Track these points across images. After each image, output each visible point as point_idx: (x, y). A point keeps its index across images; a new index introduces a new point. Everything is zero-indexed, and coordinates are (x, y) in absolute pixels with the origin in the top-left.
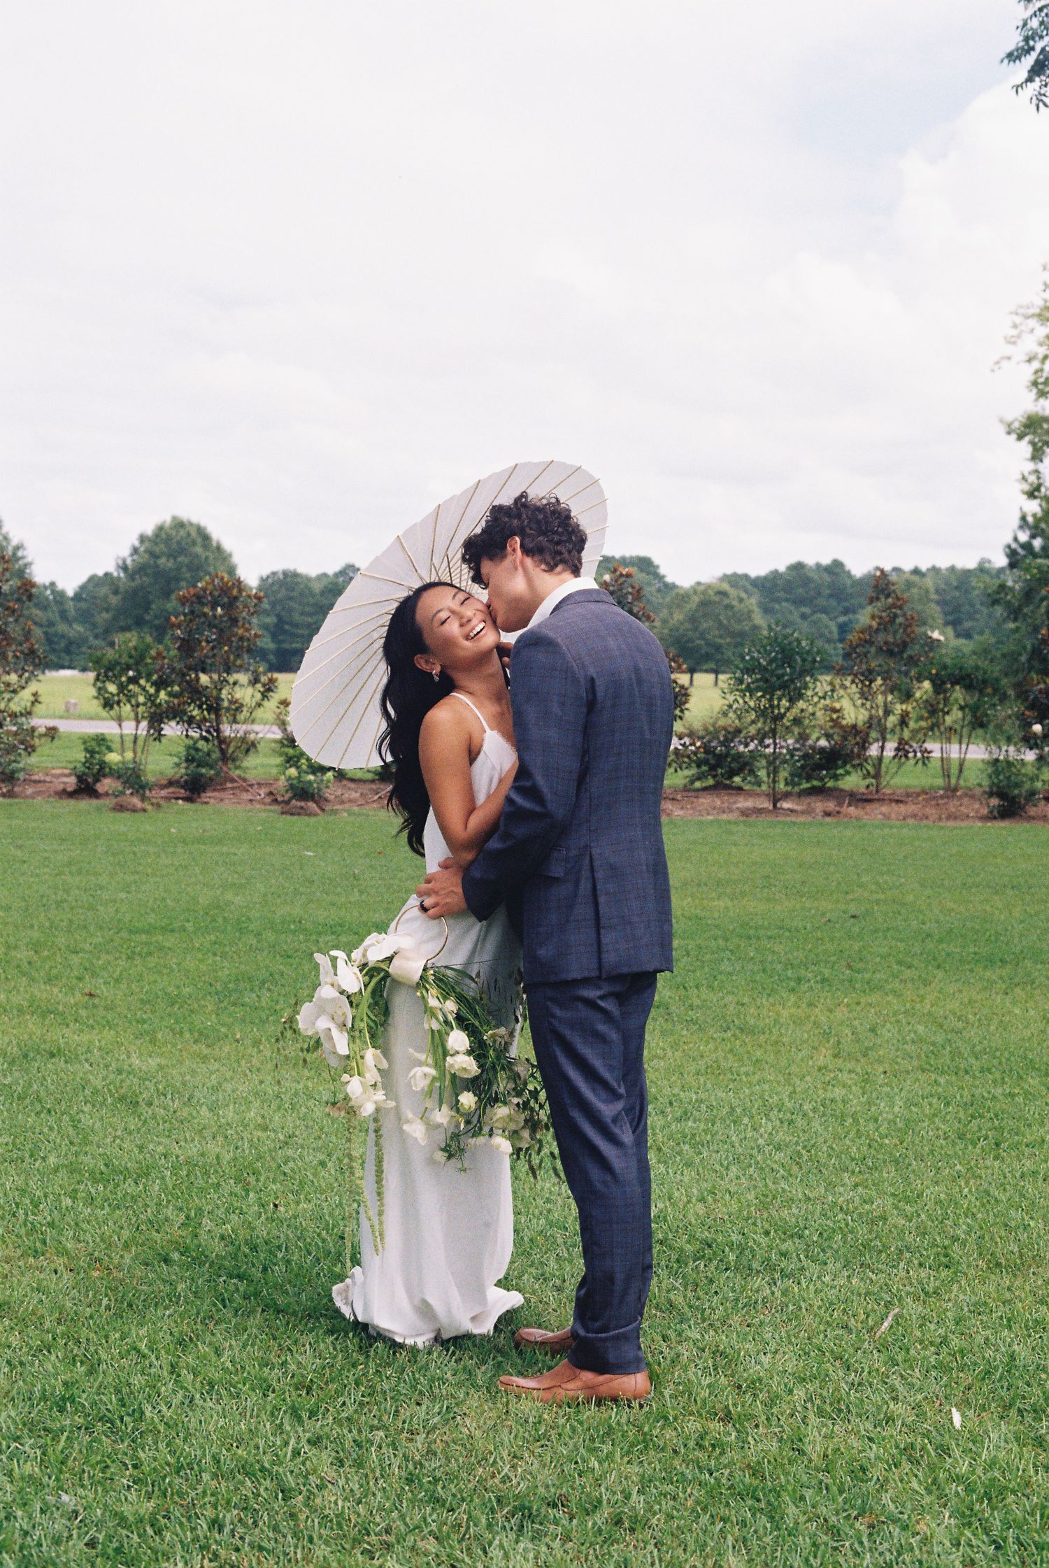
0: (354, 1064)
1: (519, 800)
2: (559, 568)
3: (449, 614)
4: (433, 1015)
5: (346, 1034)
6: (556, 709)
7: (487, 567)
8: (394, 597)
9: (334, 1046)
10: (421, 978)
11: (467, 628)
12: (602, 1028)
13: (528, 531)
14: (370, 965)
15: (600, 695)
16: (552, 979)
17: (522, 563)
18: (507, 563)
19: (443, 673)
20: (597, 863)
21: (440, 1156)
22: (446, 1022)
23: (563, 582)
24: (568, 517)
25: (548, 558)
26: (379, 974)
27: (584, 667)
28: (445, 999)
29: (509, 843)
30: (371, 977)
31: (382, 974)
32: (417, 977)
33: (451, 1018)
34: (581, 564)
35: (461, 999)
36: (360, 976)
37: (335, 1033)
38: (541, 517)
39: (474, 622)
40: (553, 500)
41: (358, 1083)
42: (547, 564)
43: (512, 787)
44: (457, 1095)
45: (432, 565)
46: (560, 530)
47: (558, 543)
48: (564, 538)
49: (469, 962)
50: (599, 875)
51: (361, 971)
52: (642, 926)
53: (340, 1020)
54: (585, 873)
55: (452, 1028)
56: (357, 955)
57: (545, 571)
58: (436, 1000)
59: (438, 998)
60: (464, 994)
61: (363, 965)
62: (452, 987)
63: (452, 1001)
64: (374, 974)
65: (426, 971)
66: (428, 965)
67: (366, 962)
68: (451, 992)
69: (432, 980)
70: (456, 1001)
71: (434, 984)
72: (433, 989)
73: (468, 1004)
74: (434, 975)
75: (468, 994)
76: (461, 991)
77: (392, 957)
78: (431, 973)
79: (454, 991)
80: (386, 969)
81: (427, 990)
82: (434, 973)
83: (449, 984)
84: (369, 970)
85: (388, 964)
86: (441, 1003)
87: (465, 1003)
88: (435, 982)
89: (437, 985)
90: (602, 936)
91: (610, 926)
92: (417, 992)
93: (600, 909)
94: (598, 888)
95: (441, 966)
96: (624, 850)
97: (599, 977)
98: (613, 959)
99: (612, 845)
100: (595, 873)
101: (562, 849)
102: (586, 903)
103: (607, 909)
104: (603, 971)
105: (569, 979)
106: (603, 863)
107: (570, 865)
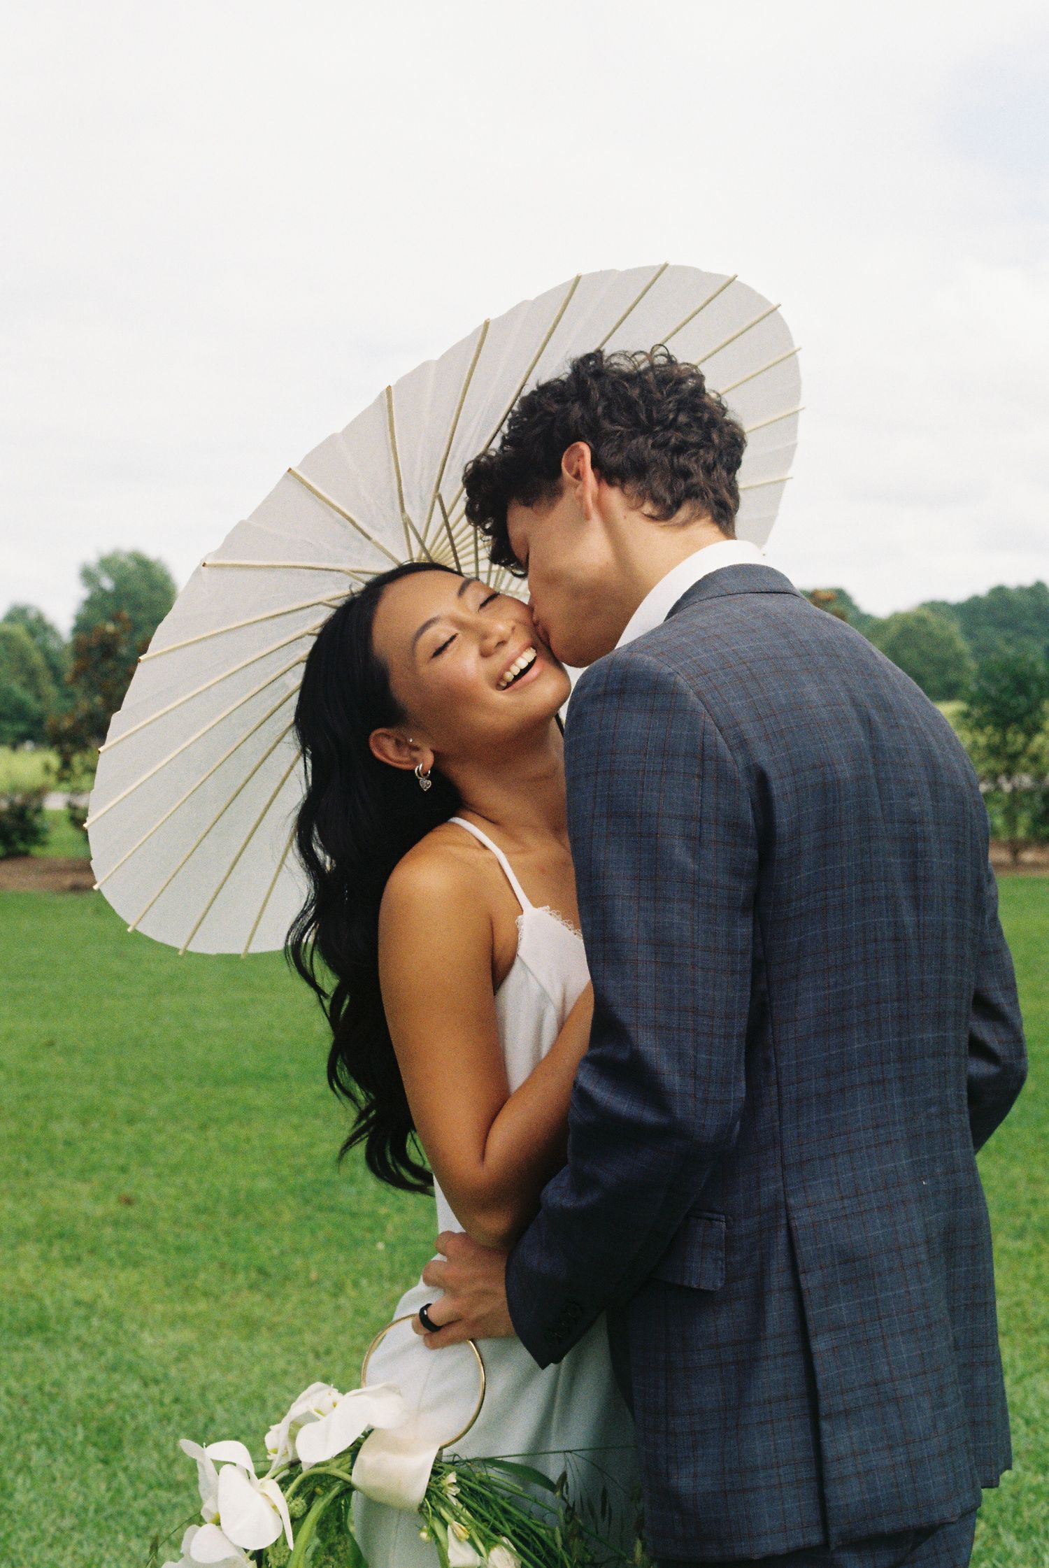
1: (602, 1093)
2: (683, 514)
3: (454, 630)
6: (680, 852)
7: (521, 522)
8: (323, 597)
10: (430, 1493)
11: (497, 662)
13: (607, 425)
15: (784, 819)
17: (599, 502)
18: (565, 505)
19: (436, 773)
20: (806, 1250)
23: (698, 546)
24: (699, 390)
25: (661, 491)
26: (328, 1489)
27: (743, 744)
28: (489, 1543)
29: (589, 1199)
31: (336, 1490)
32: (417, 1491)
34: (737, 499)
36: (282, 1501)
38: (635, 393)
39: (512, 648)
40: (662, 360)
42: (656, 500)
43: (588, 1059)
45: (407, 523)
46: (682, 418)
47: (680, 449)
48: (693, 438)
49: (538, 1445)
50: (810, 1282)
51: (284, 1487)
52: (926, 1404)
54: (778, 1279)
56: (271, 1447)
57: (652, 518)
58: (468, 1545)
59: (471, 1541)
60: (532, 1526)
61: (286, 1472)
62: (505, 1511)
63: (507, 1547)
64: (318, 1490)
65: (440, 1473)
66: (444, 1459)
67: (295, 1464)
68: (501, 1523)
69: (456, 1497)
70: (516, 1546)
71: (460, 1506)
72: (458, 1519)
73: (543, 1553)
74: (459, 1483)
75: (542, 1524)
76: (525, 1519)
77: (355, 1449)
78: (452, 1478)
79: (508, 1520)
80: (346, 1476)
81: (445, 1524)
82: (460, 1478)
83: (497, 1504)
84: (304, 1483)
85: (349, 1464)
86: (481, 1555)
87: (535, 1551)
88: (461, 1501)
89: (468, 1507)
90: (826, 1440)
91: (845, 1410)
92: (421, 1529)
93: (818, 1369)
94: (810, 1313)
95: (475, 1460)
96: (872, 1209)
97: (826, 1544)
98: (857, 1498)
99: (842, 1198)
100: (802, 1277)
101: (716, 1216)
102: (784, 1355)
103: (838, 1368)
104: (833, 1531)
105: (756, 1557)
106: (819, 1249)
107: (738, 1258)
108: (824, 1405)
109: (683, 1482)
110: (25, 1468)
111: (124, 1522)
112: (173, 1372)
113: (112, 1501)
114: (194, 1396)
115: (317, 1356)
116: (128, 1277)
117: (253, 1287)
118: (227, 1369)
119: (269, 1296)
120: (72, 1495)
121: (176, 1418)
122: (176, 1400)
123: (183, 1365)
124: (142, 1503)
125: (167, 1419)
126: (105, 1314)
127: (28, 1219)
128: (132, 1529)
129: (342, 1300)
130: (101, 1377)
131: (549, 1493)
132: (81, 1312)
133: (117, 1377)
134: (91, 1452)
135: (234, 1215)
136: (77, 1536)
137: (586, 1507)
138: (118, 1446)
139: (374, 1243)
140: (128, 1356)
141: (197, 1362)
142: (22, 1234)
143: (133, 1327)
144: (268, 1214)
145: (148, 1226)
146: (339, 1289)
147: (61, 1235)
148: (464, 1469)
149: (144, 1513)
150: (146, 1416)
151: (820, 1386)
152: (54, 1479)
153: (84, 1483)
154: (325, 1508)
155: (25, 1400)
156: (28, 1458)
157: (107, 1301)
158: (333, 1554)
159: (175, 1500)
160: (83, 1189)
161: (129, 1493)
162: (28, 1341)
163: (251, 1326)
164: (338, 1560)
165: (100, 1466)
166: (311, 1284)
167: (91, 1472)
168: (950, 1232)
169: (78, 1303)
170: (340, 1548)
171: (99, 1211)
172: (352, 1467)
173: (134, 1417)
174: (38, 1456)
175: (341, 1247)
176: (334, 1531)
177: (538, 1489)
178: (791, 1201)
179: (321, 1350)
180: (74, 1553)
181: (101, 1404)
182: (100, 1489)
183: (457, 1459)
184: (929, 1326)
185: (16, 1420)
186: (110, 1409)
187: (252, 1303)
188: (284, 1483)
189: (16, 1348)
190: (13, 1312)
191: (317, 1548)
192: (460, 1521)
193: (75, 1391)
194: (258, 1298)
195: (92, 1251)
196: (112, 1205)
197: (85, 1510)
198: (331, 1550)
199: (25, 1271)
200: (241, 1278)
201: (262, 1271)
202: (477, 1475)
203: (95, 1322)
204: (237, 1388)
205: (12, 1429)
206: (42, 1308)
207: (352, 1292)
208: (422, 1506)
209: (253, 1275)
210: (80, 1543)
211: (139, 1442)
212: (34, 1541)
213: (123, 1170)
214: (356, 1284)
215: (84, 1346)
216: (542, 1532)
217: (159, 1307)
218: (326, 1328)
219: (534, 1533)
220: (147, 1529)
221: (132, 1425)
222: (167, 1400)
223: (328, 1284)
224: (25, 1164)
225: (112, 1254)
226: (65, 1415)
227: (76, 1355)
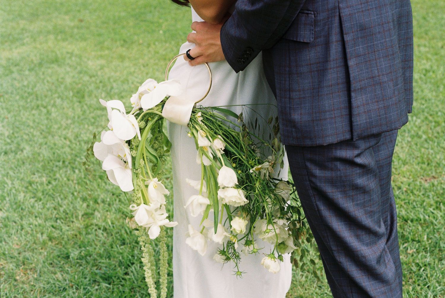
0: (140, 195)
4: (204, 153)
10: (191, 119)
12: (361, 181)
14: (145, 111)
16: (308, 143)
20: (346, 25)
21: (219, 258)
22: (215, 158)
26: (153, 118)
28: (213, 137)
29: (257, 6)
30: (147, 122)
31: (156, 118)
32: (186, 119)
33: (219, 155)
35: (227, 137)
36: (136, 122)
41: (144, 212)
44: (231, 219)
52: (391, 85)
55: (221, 164)
56: (132, 102)
58: (206, 139)
59: (207, 137)
60: (229, 131)
61: (138, 112)
62: (220, 126)
63: (220, 139)
64: (149, 118)
65: (195, 112)
66: (197, 107)
67: (141, 109)
68: (218, 130)
69: (201, 121)
70: (224, 139)
71: (203, 124)
72: (202, 129)
73: (234, 141)
74: (202, 116)
75: (234, 131)
76: (227, 129)
77: (163, 103)
78: (200, 114)
79: (221, 129)
80: (160, 114)
81: (197, 131)
82: (203, 114)
83: (217, 123)
84: (145, 116)
85: (161, 109)
86: (210, 142)
87: (231, 141)
88: (203, 123)
89: (206, 125)
90: (353, 100)
91: (361, 88)
92: (188, 133)
93: (351, 72)
94: (348, 50)
95: (208, 107)
96: (373, 8)
97: (352, 139)
98: (364, 121)
99: (361, 4)
100: (345, 36)
101: (310, 12)
102: (337, 67)
103: (358, 71)
104: (355, 134)
105: (325, 145)
106: (351, 25)
107: (319, 29)
108: (353, 86)
109: (296, 116)
110: (54, 105)
111: (87, 121)
112: (99, 73)
113: (83, 115)
114: (106, 80)
115: (144, 66)
116: (83, 44)
117: (122, 46)
118: (116, 72)
119: (128, 48)
120: (70, 113)
121: (101, 88)
122: (101, 82)
123: (102, 71)
124: (92, 115)
125: (98, 88)
126: (76, 56)
127: (50, 28)
128: (89, 123)
129: (150, 49)
130: (76, 76)
131: (237, 119)
132: (69, 55)
133: (81, 75)
134: (75, 99)
135: (115, 23)
136: (72, 126)
137: (250, 124)
138: (83, 97)
139: (159, 31)
140: (85, 69)
141: (106, 70)
142: (49, 32)
143: (85, 60)
144: (125, 23)
145: (88, 28)
146: (149, 46)
147: (61, 32)
148: (204, 111)
149: (93, 118)
150: (92, 87)
151: (351, 79)
152: (64, 108)
153: (73, 109)
154: (153, 125)
155: (53, 84)
156: (55, 102)
157: (76, 52)
158: (157, 140)
159: (103, 113)
160: (67, 17)
161: (88, 112)
162: (53, 65)
163: (122, 58)
164: (159, 142)
165: (78, 104)
166: (140, 44)
167: (75, 105)
168: (400, 17)
169: (68, 53)
170: (159, 138)
171: (72, 24)
172: (162, 110)
173: (88, 88)
174: (58, 101)
175: (149, 32)
176: (157, 132)
177: (232, 118)
178: (341, 5)
179: (145, 64)
180: (72, 131)
181: (77, 84)
182: (79, 111)
183: (201, 107)
184: (393, 54)
185: (51, 90)
186: (80, 86)
187: (122, 51)
188: (137, 116)
189: (49, 68)
190: (48, 56)
191: (152, 138)
192: (203, 130)
193: (68, 80)
194: (124, 49)
195: (71, 36)
196: (76, 23)
197: (74, 117)
198: (156, 139)
199: (50, 44)
200: (118, 43)
201: (125, 41)
202: (209, 113)
203: (73, 59)
204: (120, 78)
205: (49, 93)
206: (56, 54)
207: (153, 46)
208: (188, 124)
209: (122, 42)
210: (73, 128)
211: (90, 96)
212: (59, 128)
213: (79, 11)
214: (154, 44)
215: (70, 66)
216: (233, 134)
217: (93, 53)
218: (146, 58)
219: (230, 134)
220: (94, 123)
221: (87, 90)
222: (98, 81)
223: (145, 44)
224: (48, 11)
225: (77, 37)
226: (66, 88)
227: (68, 69)
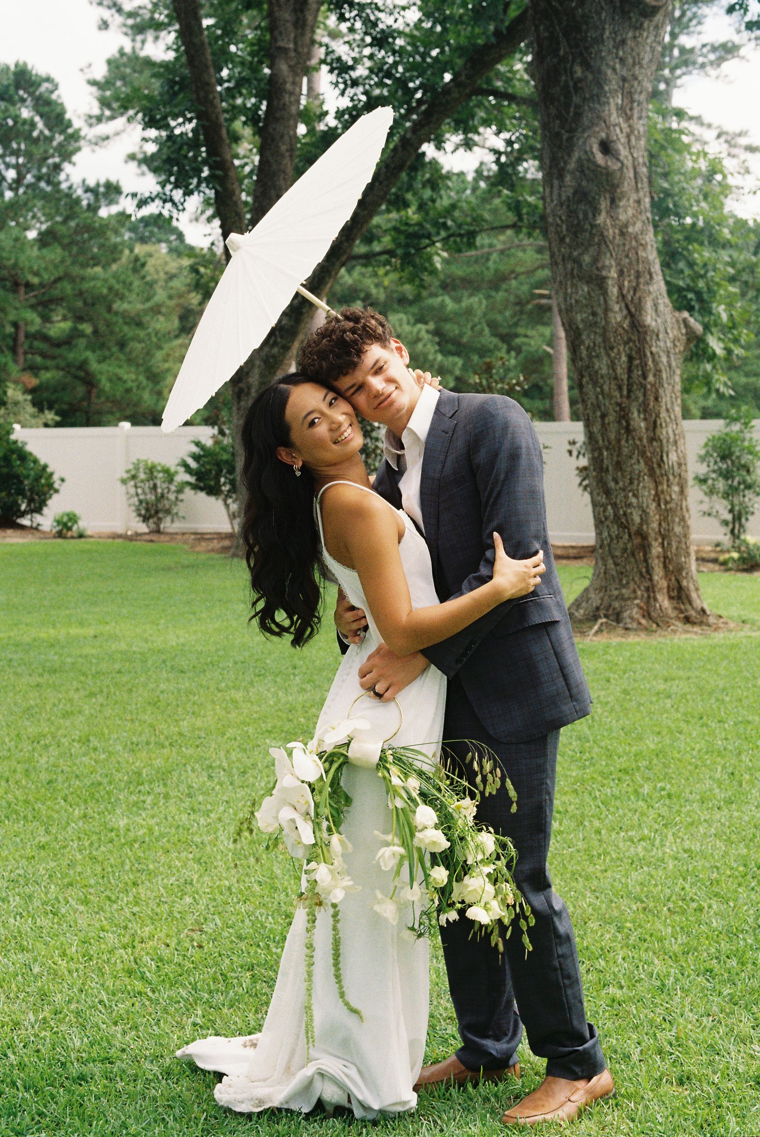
0: (321, 852)
3: (320, 416)
4: (396, 793)
5: (310, 823)
9: (300, 837)
10: (381, 759)
11: (337, 433)
14: (329, 751)
22: (411, 798)
26: (338, 759)
28: (407, 777)
30: (331, 763)
31: (341, 760)
32: (376, 759)
33: (415, 794)
35: (421, 775)
36: (320, 763)
37: (300, 823)
39: (344, 427)
41: (326, 870)
44: (428, 871)
51: (321, 758)
53: (303, 810)
55: (417, 805)
56: (313, 744)
59: (399, 777)
61: (320, 753)
64: (334, 759)
65: (384, 752)
66: (385, 747)
67: (323, 750)
69: (392, 760)
77: (348, 742)
78: (390, 754)
80: (346, 753)
81: (389, 770)
82: (393, 754)
84: (328, 756)
95: (398, 748)
148: (394, 751)
154: (338, 766)
172: (348, 750)
183: (390, 747)
208: (378, 764)
